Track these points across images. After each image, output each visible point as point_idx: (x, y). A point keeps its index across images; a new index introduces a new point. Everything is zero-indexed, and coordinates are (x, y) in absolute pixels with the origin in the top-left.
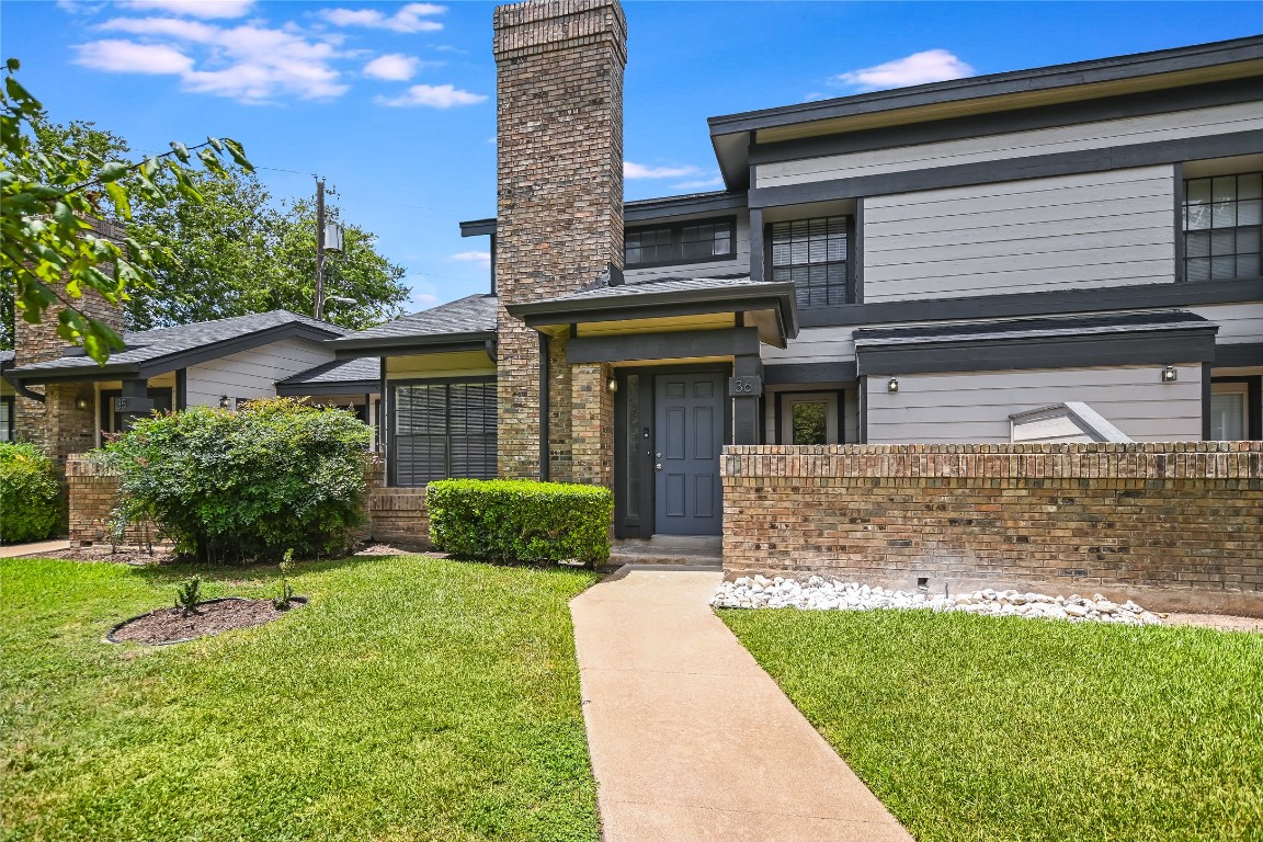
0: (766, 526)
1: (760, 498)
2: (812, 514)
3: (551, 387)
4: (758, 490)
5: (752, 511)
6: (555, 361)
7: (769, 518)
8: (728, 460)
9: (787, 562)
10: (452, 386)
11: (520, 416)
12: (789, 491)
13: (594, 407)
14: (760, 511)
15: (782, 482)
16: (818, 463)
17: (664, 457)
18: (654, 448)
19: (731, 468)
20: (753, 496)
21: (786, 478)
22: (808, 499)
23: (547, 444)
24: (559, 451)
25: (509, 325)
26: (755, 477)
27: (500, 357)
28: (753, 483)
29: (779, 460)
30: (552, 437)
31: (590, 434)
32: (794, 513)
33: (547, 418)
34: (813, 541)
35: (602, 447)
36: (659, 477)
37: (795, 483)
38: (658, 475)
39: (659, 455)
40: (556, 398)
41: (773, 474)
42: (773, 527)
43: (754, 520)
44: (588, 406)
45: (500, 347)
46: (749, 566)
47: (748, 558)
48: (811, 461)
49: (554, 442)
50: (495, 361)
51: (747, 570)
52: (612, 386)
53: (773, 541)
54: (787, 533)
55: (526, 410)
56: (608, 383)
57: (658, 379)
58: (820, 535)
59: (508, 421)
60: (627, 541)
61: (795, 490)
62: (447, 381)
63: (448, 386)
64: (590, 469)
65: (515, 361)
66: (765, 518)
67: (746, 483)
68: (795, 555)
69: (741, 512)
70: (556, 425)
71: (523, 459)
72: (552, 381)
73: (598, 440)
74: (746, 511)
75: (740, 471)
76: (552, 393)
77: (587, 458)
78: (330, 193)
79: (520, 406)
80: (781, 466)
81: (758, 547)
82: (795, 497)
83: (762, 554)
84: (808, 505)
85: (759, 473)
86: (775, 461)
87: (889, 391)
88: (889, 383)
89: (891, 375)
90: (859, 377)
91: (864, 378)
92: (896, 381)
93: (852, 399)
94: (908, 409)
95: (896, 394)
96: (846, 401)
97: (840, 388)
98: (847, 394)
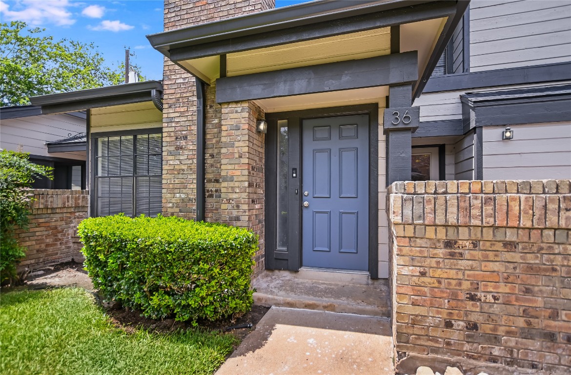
0: (462, 296)
1: (452, 255)
2: (540, 284)
3: (208, 131)
4: (449, 244)
5: (439, 272)
6: (211, 107)
7: (466, 285)
8: (404, 201)
9: (496, 351)
10: (139, 137)
11: (182, 158)
12: (499, 246)
13: (242, 145)
14: (452, 274)
15: (488, 234)
16: (552, 206)
17: (311, 196)
18: (301, 187)
19: (408, 212)
20: (441, 252)
21: (495, 228)
22: (531, 259)
23: (204, 183)
24: (214, 189)
25: (173, 77)
26: (446, 226)
27: (165, 106)
28: (442, 234)
29: (486, 201)
30: (208, 176)
31: (238, 173)
32: (507, 280)
33: (204, 159)
34: (541, 323)
35: (250, 185)
36: (307, 215)
37: (511, 236)
38: (305, 212)
39: (306, 193)
40: (211, 140)
41: (474, 222)
42: (472, 298)
43: (443, 286)
44: (237, 144)
45: (165, 97)
46: (435, 351)
47: (435, 339)
48: (539, 204)
49: (210, 181)
50: (161, 110)
51: (431, 355)
52: (262, 126)
53: (473, 318)
54: (496, 308)
55: (186, 152)
56: (258, 124)
57: (305, 122)
58: (554, 316)
59: (171, 162)
60: (277, 272)
61: (510, 246)
62: (135, 133)
63: (135, 137)
64: (238, 207)
65: (178, 109)
66: (460, 284)
67: (430, 233)
68: (512, 342)
69: (423, 274)
70: (212, 166)
71: (183, 196)
72: (209, 126)
73: (246, 178)
74: (431, 272)
75: (422, 216)
76: (208, 136)
77: (235, 196)
78: (132, 55)
79: (181, 148)
80: (489, 209)
81: (449, 325)
82: (508, 256)
83: (455, 336)
84: (531, 269)
85: (452, 220)
86: (477, 203)
87: (503, 139)
88: (503, 132)
89: (504, 125)
90: (475, 128)
91: (479, 129)
92: (511, 130)
93: (451, 152)
94: (521, 154)
95: (510, 142)
96: (446, 153)
97: (441, 144)
98: (447, 148)
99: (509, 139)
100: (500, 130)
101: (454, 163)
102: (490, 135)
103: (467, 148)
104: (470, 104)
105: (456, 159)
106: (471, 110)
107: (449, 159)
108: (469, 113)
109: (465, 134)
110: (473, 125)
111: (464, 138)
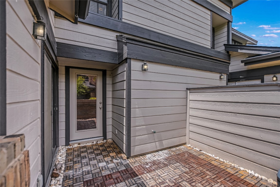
87: (142, 70)
88: (143, 65)
89: (143, 61)
90: (126, 59)
91: (129, 59)
92: (147, 64)
93: (110, 76)
94: (151, 82)
95: (146, 73)
96: (107, 76)
97: (104, 69)
98: (108, 73)
99: (145, 70)
100: (141, 64)
101: (111, 83)
102: (136, 65)
103: (120, 74)
104: (123, 41)
105: (113, 81)
106: (124, 45)
107: (109, 81)
108: (123, 48)
109: (119, 64)
110: (125, 56)
111: (118, 66)
